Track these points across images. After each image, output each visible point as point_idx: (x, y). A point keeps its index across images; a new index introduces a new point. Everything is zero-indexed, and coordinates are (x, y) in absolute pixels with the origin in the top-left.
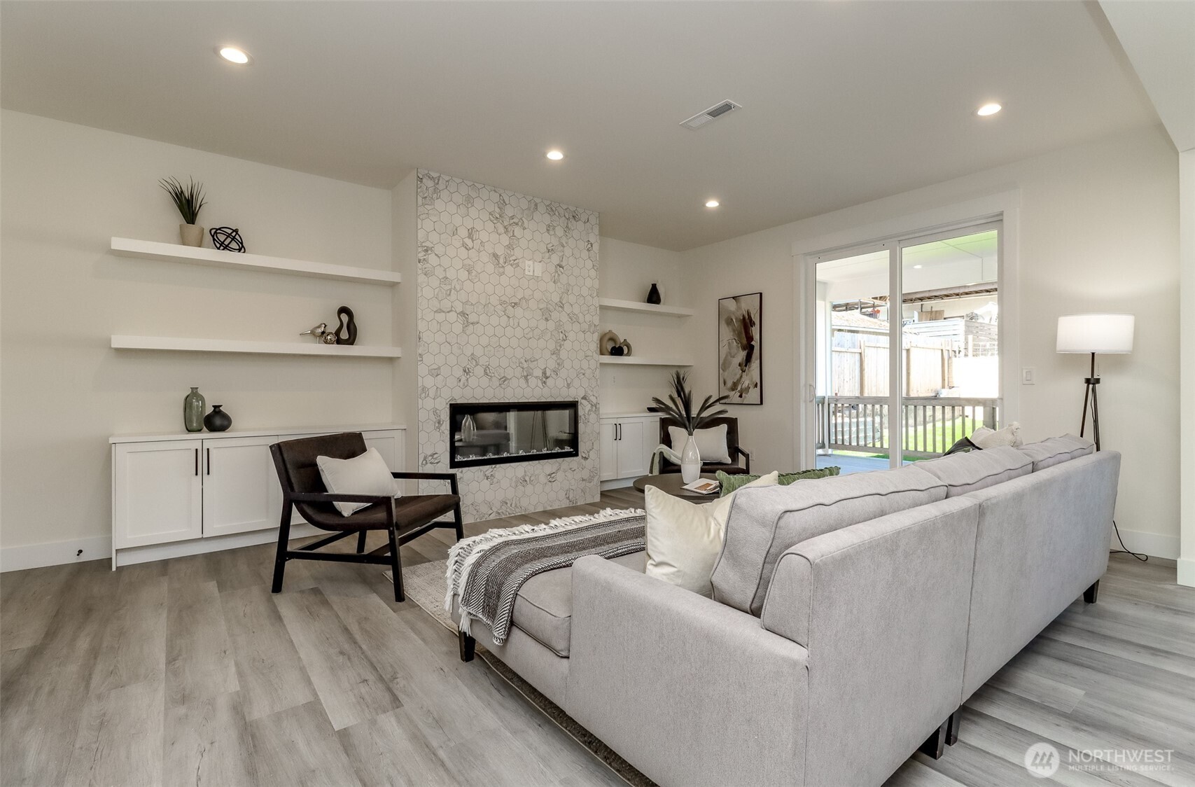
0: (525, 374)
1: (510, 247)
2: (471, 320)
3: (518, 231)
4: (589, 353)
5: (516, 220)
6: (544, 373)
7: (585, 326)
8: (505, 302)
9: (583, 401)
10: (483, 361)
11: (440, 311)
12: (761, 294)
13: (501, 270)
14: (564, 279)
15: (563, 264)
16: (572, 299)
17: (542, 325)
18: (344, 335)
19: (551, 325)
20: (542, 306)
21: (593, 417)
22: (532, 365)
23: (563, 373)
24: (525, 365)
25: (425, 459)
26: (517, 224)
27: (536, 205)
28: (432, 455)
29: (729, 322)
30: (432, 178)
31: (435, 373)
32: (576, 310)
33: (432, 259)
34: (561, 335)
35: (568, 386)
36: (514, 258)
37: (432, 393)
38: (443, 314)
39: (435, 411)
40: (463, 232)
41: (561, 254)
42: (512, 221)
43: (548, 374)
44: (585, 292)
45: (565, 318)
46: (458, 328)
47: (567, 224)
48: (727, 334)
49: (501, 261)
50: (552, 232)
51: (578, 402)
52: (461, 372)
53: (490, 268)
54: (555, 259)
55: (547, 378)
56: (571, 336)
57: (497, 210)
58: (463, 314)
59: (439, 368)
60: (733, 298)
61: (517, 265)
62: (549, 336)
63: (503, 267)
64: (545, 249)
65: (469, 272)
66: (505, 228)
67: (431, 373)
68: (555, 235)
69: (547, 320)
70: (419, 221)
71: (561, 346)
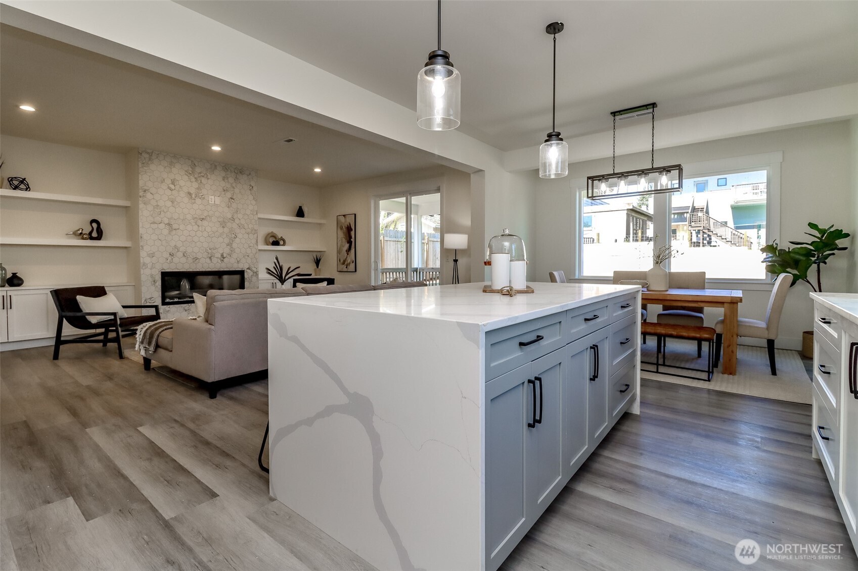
0: (210, 256)
1: (198, 188)
2: (174, 228)
3: (204, 180)
4: (252, 245)
5: (202, 174)
6: (222, 255)
7: (249, 231)
8: (196, 218)
9: (248, 270)
10: (182, 249)
11: (154, 223)
12: (355, 215)
13: (193, 201)
14: (234, 205)
15: (234, 198)
16: (240, 216)
17: (221, 230)
18: (95, 235)
19: (226, 230)
20: (220, 220)
21: (254, 279)
22: (214, 251)
23: (234, 256)
24: (210, 251)
25: (145, 301)
26: (203, 176)
27: (216, 166)
28: (150, 298)
29: (341, 228)
30: (148, 153)
31: (152, 255)
32: (243, 222)
33: (149, 196)
34: (233, 235)
35: (238, 262)
36: (201, 194)
37: (149, 266)
38: (156, 225)
39: (152, 276)
40: (168, 181)
41: (232, 192)
42: (200, 175)
43: (225, 256)
44: (248, 212)
45: (235, 226)
46: (166, 232)
47: (236, 176)
48: (341, 234)
49: (193, 196)
50: (226, 181)
51: (244, 271)
52: (168, 255)
53: (186, 200)
54: (229, 195)
55: (224, 258)
56: (240, 236)
57: (190, 169)
58: (169, 224)
59: (154, 253)
60: (344, 216)
61: (204, 198)
62: (225, 236)
63: (195, 199)
64: (222, 190)
65: (172, 202)
66: (195, 178)
67: (149, 255)
68: (228, 182)
69: (223, 227)
70: (140, 176)
71: (233, 241)
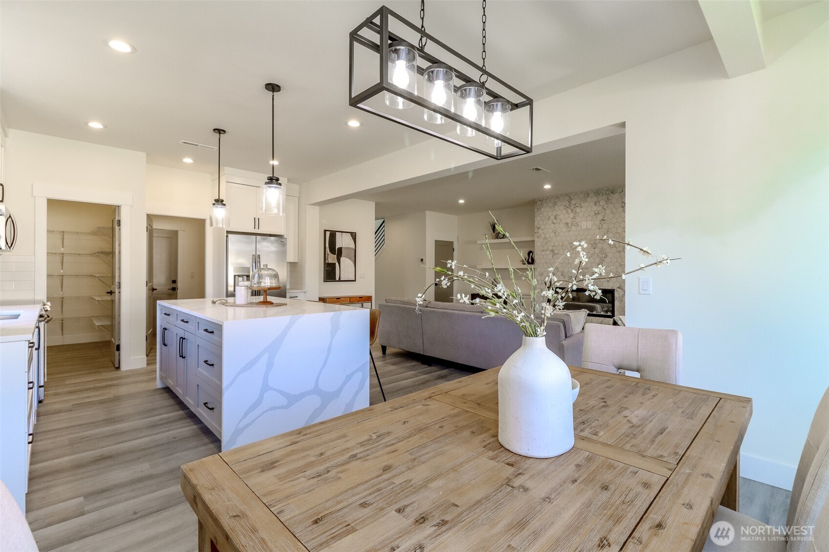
1: (574, 218)
2: (555, 253)
3: (578, 210)
5: (577, 205)
7: (620, 249)
9: (618, 289)
11: (543, 250)
13: (570, 229)
14: (605, 226)
15: (605, 219)
17: (592, 251)
18: (530, 261)
19: (597, 251)
20: (591, 242)
26: (578, 206)
27: (588, 194)
33: (540, 231)
34: (604, 255)
35: (609, 281)
36: (576, 222)
38: (545, 252)
40: (552, 218)
41: (603, 214)
42: (575, 206)
46: (550, 256)
47: (608, 197)
49: (570, 225)
50: (597, 205)
51: (614, 290)
53: (564, 229)
54: (600, 217)
56: (610, 255)
57: (568, 203)
58: (552, 251)
59: (543, 273)
61: (578, 225)
62: (596, 256)
63: (570, 228)
64: (594, 214)
65: (555, 233)
66: (572, 210)
67: (539, 275)
68: (600, 205)
69: (594, 248)
70: (536, 218)
71: (603, 261)
